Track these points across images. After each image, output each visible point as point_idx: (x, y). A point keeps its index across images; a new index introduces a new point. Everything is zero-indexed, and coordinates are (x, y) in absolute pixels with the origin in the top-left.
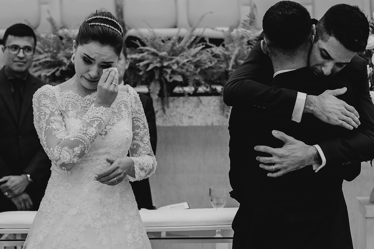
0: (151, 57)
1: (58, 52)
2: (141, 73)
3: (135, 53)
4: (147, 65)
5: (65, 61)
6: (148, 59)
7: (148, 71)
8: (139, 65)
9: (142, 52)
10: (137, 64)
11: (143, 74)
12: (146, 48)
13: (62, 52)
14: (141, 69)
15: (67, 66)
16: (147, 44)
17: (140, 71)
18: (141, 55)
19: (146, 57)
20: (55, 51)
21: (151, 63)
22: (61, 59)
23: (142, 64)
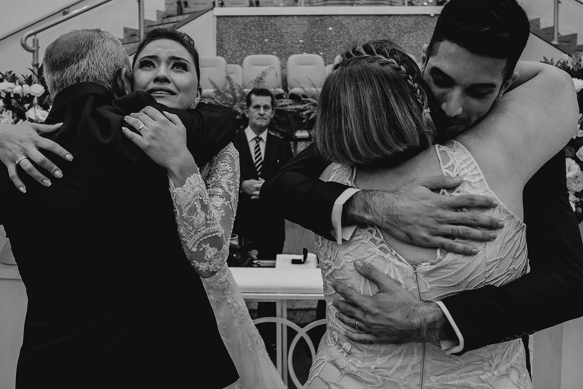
0: (312, 107)
1: (234, 104)
2: (304, 121)
3: (298, 105)
4: (309, 114)
5: (240, 111)
6: (310, 109)
7: (310, 119)
8: (302, 114)
9: (304, 103)
10: (301, 113)
11: (306, 122)
12: (308, 99)
13: (237, 104)
14: (304, 117)
15: (240, 115)
16: (308, 96)
17: (303, 119)
18: (304, 105)
19: (308, 107)
20: (231, 103)
21: (313, 112)
22: (236, 110)
23: (304, 113)
